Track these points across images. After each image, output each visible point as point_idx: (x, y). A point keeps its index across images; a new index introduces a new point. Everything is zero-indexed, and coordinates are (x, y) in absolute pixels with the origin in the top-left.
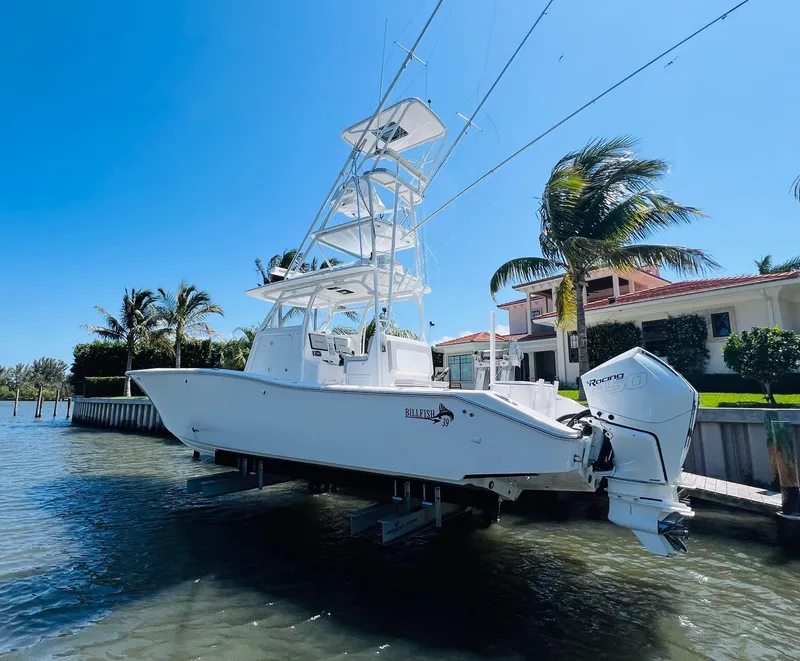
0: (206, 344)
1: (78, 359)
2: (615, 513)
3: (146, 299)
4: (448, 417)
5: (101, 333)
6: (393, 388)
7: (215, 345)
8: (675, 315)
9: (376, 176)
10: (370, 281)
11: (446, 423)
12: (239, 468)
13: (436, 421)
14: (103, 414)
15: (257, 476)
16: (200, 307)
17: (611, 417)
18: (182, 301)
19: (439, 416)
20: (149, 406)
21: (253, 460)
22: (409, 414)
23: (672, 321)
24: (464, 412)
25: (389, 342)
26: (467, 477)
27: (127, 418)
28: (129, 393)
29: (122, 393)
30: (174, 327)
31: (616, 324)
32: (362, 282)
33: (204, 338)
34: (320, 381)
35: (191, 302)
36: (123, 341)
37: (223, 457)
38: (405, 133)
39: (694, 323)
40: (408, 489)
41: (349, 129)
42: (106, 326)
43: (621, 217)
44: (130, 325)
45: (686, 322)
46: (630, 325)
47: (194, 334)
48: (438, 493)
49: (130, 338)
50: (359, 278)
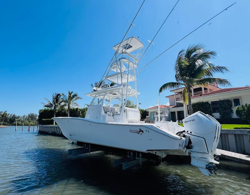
0: (77, 109)
1: (40, 114)
2: (193, 162)
3: (59, 96)
4: (141, 132)
5: (46, 106)
6: (126, 123)
7: (80, 109)
8: (222, 99)
9: (123, 60)
11: (141, 134)
12: (84, 146)
13: (138, 133)
14: (47, 130)
15: (88, 149)
16: (75, 98)
17: (191, 133)
18: (70, 97)
19: (139, 132)
20: (58, 128)
22: (131, 131)
23: (220, 101)
25: (126, 109)
26: (147, 150)
27: (54, 131)
28: (54, 124)
29: (52, 124)
30: (67, 104)
31: (203, 102)
33: (77, 107)
34: (106, 121)
35: (72, 97)
36: (53, 108)
37: (79, 143)
38: (132, 47)
39: (228, 101)
40: (132, 154)
41: (115, 46)
44: (55, 104)
45: (225, 102)
46: (207, 103)
47: (73, 106)
48: (141, 155)
49: (55, 107)
50: (118, 90)
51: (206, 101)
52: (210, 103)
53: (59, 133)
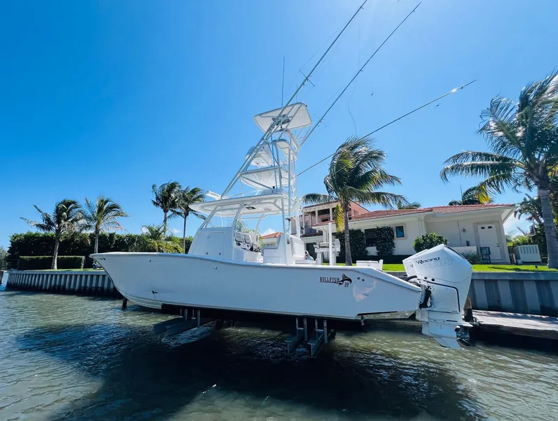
0: (112, 235)
1: (13, 243)
3: (72, 205)
4: (347, 281)
5: (37, 226)
6: (293, 265)
7: (118, 236)
8: (380, 226)
9: (279, 143)
10: (279, 203)
11: (347, 285)
12: (181, 315)
13: (340, 284)
14: (36, 281)
15: (196, 320)
16: (113, 213)
17: (433, 280)
18: (100, 209)
19: (342, 281)
21: (192, 310)
22: (322, 280)
23: (378, 229)
24: (359, 278)
25: (291, 238)
26: (359, 315)
27: (57, 284)
28: (56, 267)
29: (50, 267)
30: (94, 224)
32: (274, 203)
33: (111, 231)
34: (245, 260)
35: (105, 209)
36: (52, 232)
37: (167, 309)
39: (388, 231)
40: (305, 322)
41: (260, 115)
42: (42, 222)
43: (367, 178)
44: (59, 222)
45: (385, 230)
46: (359, 231)
47: (106, 229)
48: (325, 324)
49: (58, 231)
51: (358, 228)
52: (363, 231)
53: (72, 287)
